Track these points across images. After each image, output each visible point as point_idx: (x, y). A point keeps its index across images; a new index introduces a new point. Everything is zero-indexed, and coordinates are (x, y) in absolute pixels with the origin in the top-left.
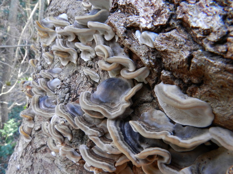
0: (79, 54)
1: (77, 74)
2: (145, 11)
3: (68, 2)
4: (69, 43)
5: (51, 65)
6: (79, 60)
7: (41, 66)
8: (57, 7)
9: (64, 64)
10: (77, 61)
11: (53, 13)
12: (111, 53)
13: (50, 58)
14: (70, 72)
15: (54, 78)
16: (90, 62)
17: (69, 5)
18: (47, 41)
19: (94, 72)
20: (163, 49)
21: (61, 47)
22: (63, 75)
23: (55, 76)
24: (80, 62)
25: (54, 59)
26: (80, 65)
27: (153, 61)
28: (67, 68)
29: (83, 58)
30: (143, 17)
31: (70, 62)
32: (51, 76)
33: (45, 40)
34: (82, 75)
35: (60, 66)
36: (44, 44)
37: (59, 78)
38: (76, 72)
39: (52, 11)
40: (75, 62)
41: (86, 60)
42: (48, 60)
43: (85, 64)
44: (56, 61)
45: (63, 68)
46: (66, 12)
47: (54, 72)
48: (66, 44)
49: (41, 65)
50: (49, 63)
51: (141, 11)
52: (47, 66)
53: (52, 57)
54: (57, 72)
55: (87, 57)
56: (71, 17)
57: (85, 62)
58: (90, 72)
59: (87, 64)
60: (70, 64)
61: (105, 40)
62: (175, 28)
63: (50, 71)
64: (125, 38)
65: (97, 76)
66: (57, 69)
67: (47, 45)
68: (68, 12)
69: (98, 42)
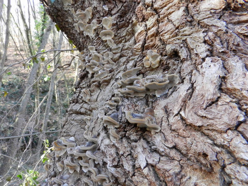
0: (81, 167)
1: (79, 181)
2: (110, 157)
3: (75, 129)
4: (75, 159)
5: (62, 171)
6: (81, 171)
7: (53, 172)
8: (68, 131)
9: (71, 172)
10: (80, 171)
11: (65, 134)
12: (97, 173)
13: (61, 167)
14: (75, 178)
15: (64, 184)
16: (88, 172)
17: (76, 132)
18: (60, 153)
19: (89, 181)
20: (117, 176)
21: (70, 163)
22: (71, 181)
23: (64, 182)
24: (82, 172)
25: (64, 167)
26: (82, 174)
27: (114, 180)
28: (73, 175)
29: (83, 170)
30: (109, 160)
31: (75, 171)
32: (62, 182)
33: (59, 152)
34: (83, 182)
35: (68, 173)
36: (57, 155)
37: (67, 183)
38: (79, 180)
39: (65, 133)
40: (78, 172)
41: (85, 171)
42: (60, 168)
43: (85, 174)
44: (65, 169)
45: (70, 175)
46: (74, 136)
47: (64, 178)
48: (73, 160)
49: (54, 170)
50: (60, 170)
51: (108, 157)
52: (58, 172)
53: (63, 166)
54: (66, 179)
55: (86, 169)
56: (77, 140)
57: (85, 172)
58: (87, 181)
59: (86, 174)
60: (75, 172)
61: (95, 163)
62: (120, 167)
63: (62, 178)
64: (103, 167)
65: (91, 183)
66: (66, 176)
67: (60, 155)
68: (75, 136)
69: (91, 165)
